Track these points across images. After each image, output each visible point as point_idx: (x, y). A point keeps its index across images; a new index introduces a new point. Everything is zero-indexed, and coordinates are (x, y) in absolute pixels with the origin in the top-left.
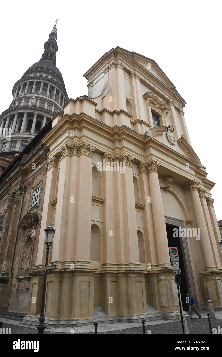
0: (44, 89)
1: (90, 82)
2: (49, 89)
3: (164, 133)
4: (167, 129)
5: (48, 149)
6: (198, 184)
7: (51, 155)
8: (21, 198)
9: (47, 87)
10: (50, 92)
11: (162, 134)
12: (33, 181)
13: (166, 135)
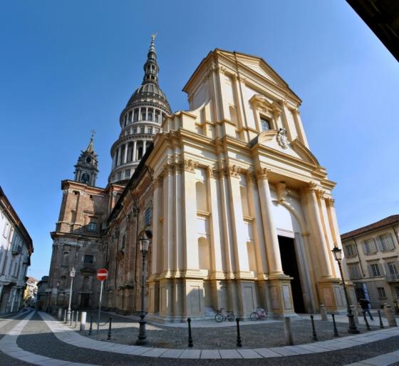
0: (150, 115)
1: (191, 95)
2: (154, 114)
3: (275, 137)
4: (278, 133)
5: (153, 171)
6: (315, 186)
7: (155, 176)
8: (136, 219)
9: (152, 111)
10: (157, 117)
11: (271, 139)
12: (144, 203)
13: (277, 139)
